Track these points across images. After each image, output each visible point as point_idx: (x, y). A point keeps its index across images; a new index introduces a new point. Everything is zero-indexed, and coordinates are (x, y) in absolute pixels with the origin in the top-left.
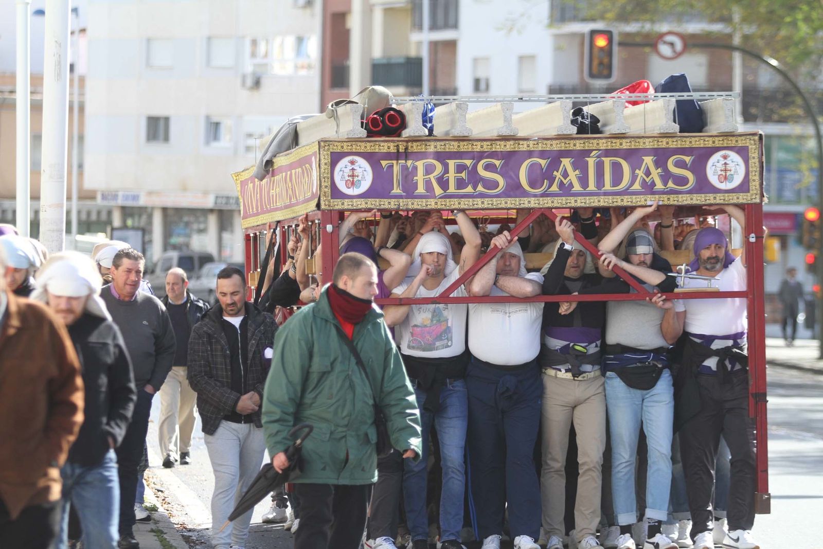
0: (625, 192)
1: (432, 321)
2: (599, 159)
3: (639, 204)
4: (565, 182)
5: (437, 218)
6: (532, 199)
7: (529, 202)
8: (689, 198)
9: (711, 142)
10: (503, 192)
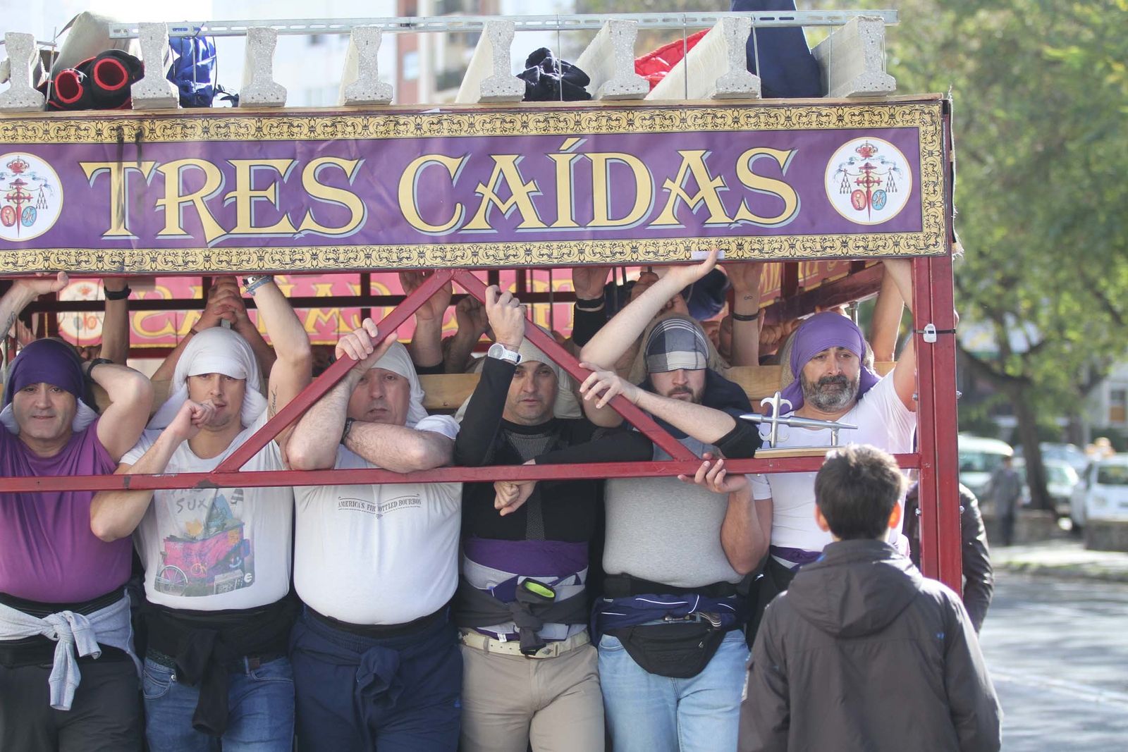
0: (643, 231)
1: (207, 527)
2: (580, 157)
3: (673, 257)
4: (503, 208)
5: (228, 298)
6: (429, 249)
7: (422, 254)
8: (786, 245)
9: (834, 119)
10: (361, 232)
